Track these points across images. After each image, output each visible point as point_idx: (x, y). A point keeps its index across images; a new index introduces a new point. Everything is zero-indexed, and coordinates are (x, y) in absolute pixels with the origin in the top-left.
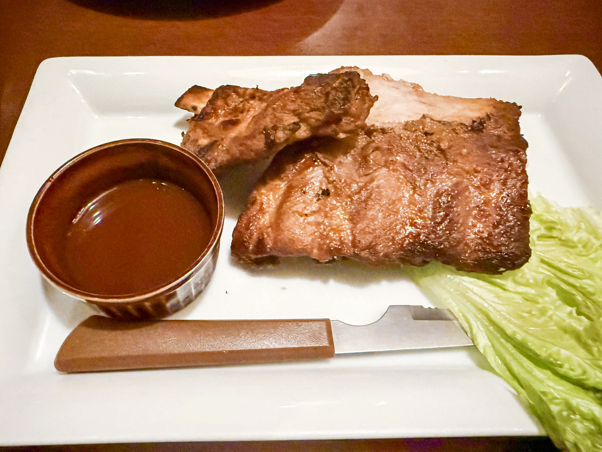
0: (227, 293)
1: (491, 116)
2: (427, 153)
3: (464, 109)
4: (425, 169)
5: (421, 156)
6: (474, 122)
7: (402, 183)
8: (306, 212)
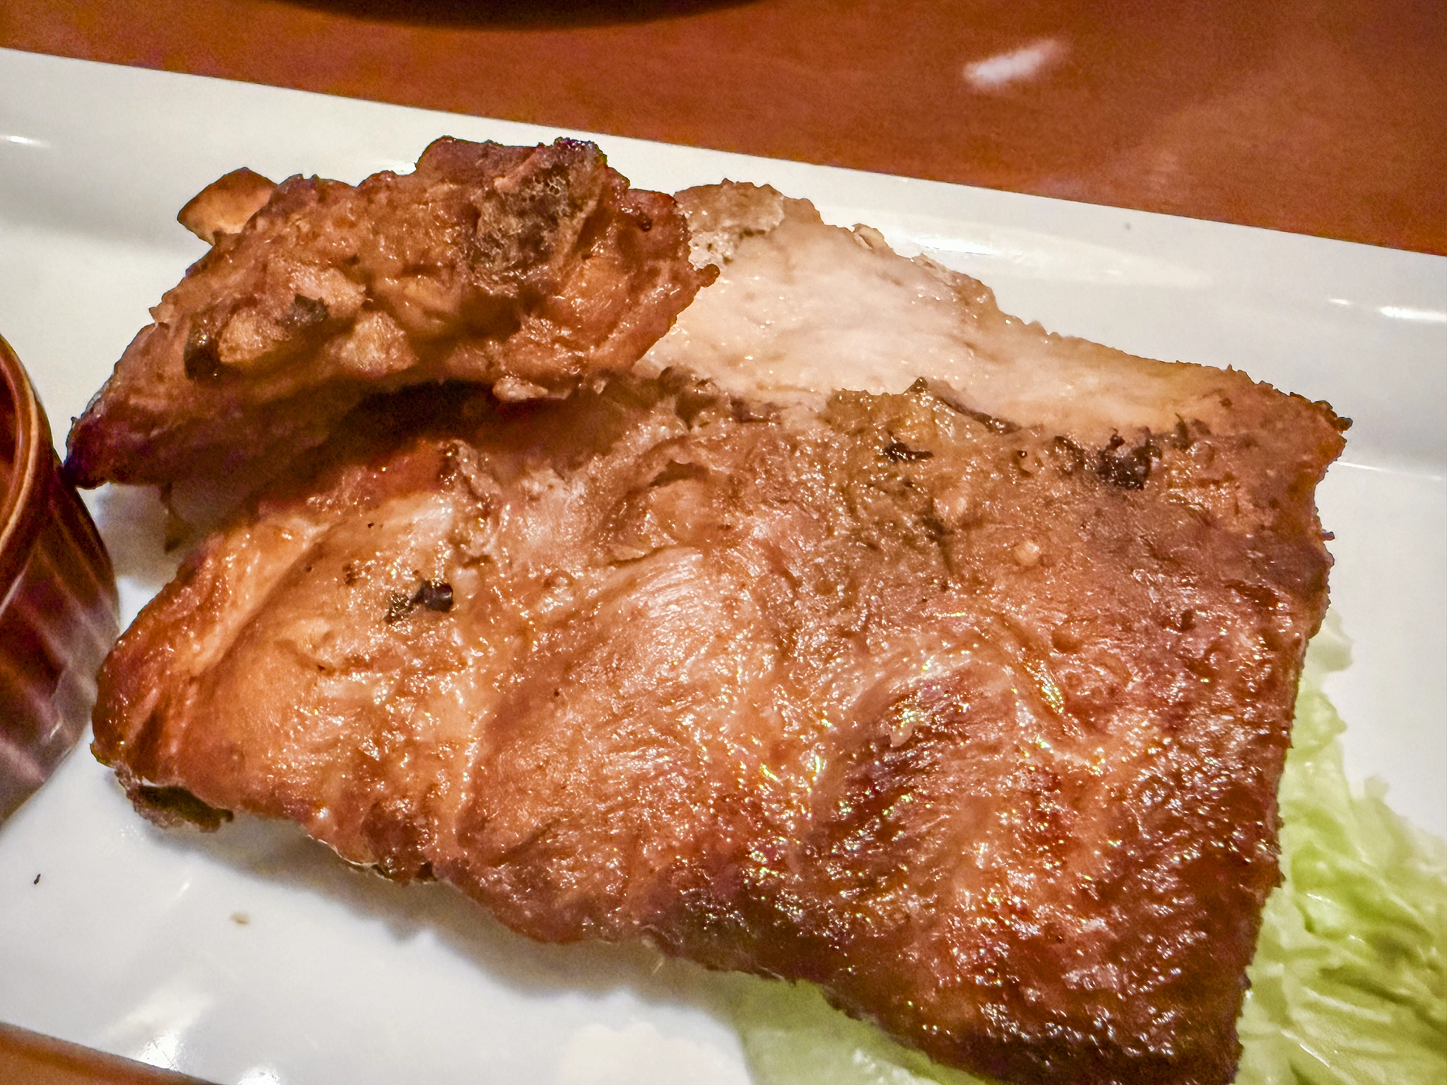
0: (36, 882)
1: (1193, 430)
2: (879, 525)
3: (1108, 389)
4: (853, 586)
5: (856, 534)
6: (1117, 442)
7: (739, 625)
8: (325, 656)
